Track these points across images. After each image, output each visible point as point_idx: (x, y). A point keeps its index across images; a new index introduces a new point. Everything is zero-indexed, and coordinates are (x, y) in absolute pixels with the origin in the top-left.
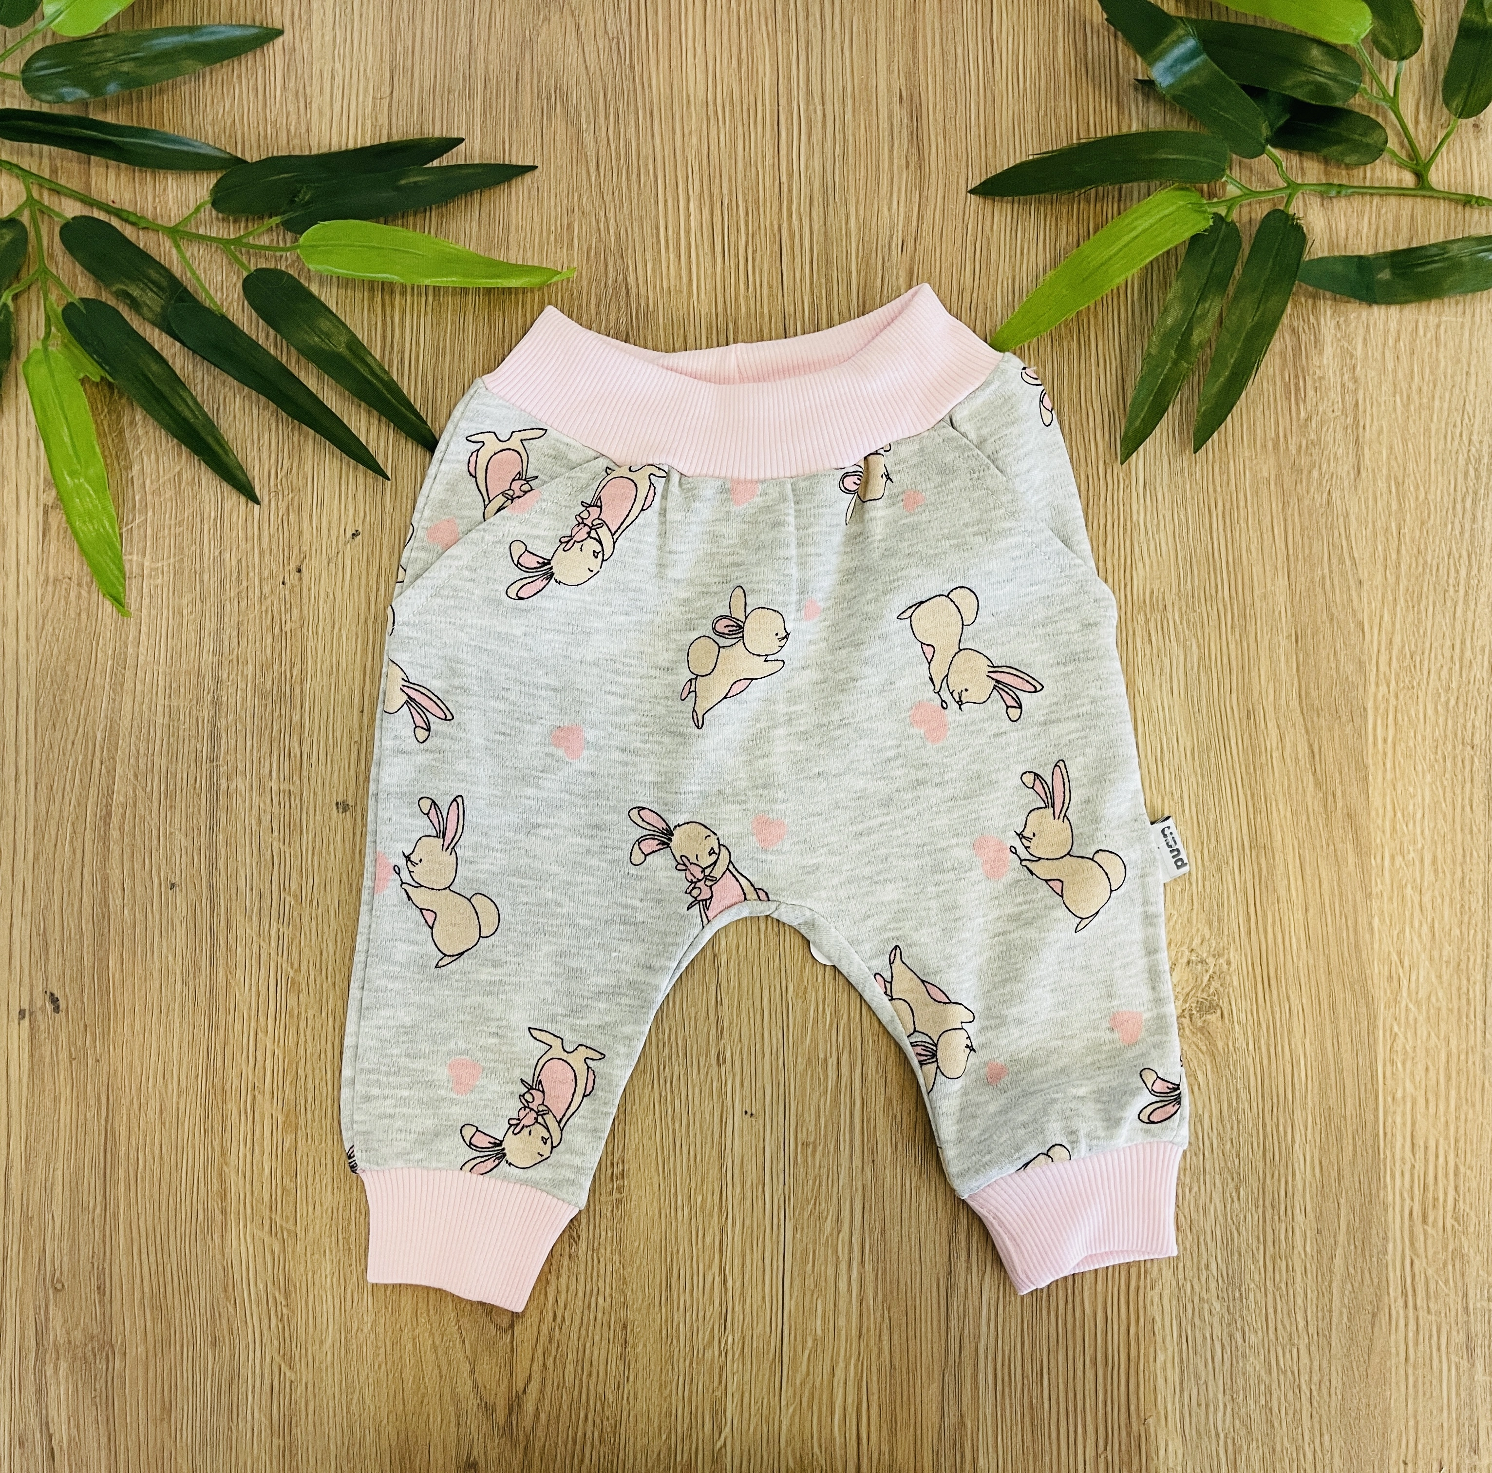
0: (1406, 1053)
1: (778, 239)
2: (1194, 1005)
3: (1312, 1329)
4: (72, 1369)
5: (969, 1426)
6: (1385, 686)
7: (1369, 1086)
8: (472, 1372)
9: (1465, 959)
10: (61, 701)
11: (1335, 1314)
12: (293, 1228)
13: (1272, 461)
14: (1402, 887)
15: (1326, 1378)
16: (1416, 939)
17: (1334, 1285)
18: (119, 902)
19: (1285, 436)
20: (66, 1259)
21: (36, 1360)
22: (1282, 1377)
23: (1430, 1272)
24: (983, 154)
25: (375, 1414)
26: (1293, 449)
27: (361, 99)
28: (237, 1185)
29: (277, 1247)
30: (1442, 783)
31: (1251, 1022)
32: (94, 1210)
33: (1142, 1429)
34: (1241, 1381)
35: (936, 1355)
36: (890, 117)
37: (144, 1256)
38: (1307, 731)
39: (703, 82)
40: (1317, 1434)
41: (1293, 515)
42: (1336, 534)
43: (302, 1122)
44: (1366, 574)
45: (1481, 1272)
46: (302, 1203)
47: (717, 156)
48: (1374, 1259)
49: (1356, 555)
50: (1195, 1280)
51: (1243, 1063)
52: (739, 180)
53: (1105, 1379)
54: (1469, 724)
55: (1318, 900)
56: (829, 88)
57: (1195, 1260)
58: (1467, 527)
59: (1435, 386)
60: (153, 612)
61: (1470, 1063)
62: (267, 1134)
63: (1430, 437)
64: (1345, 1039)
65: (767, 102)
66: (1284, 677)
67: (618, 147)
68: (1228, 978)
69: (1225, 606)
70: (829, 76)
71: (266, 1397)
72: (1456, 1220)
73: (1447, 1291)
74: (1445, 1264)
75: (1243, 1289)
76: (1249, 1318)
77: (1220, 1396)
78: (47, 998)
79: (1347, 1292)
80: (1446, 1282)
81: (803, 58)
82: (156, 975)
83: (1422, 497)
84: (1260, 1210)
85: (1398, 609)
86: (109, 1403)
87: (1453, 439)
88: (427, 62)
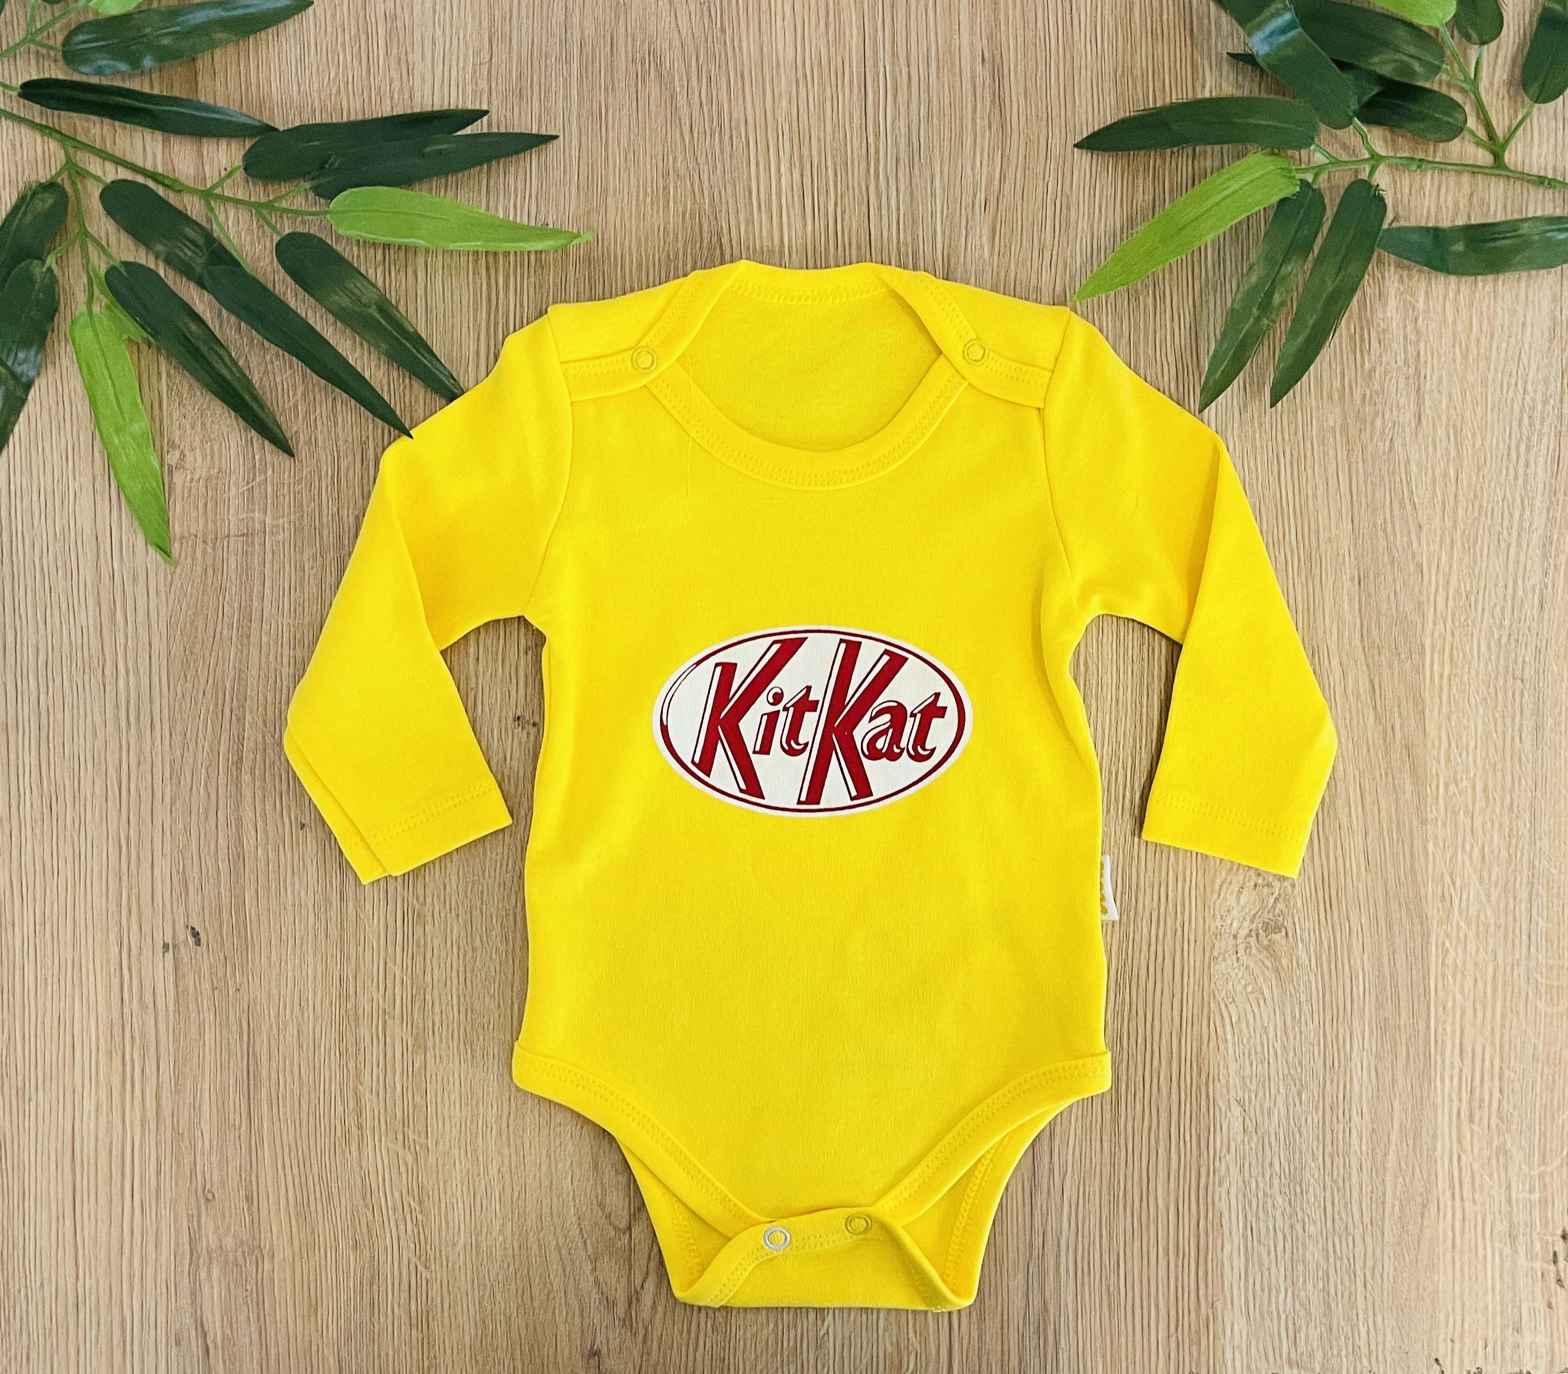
0: (1456, 967)
1: (865, 200)
2: (1260, 926)
3: (1366, 1219)
4: (224, 1271)
5: (1052, 1312)
6: (1442, 624)
7: (1422, 998)
8: (594, 1269)
9: (1511, 878)
10: (192, 653)
11: (1388, 1205)
12: (423, 1141)
13: (1337, 410)
14: (1455, 814)
15: (1379, 1264)
16: (1467, 862)
17: (1387, 1179)
18: (252, 841)
19: (1351, 387)
20: (215, 1172)
21: (190, 1264)
22: (1338, 1263)
23: (1476, 1167)
24: (1063, 113)
25: (505, 1309)
26: (1358, 398)
27: (461, 65)
28: (370, 1101)
29: (410, 1160)
30: (1493, 715)
31: (1313, 940)
32: (239, 1128)
33: (1210, 1312)
34: (1301, 1268)
35: (1021, 1250)
36: (973, 77)
37: (288, 1168)
38: (1368, 666)
39: (792, 45)
40: (1371, 1313)
41: (1357, 462)
42: (1398, 479)
43: (430, 1044)
44: (1425, 518)
45: (1523, 1166)
46: (432, 1118)
47: (806, 117)
48: (1425, 1156)
49: (1416, 500)
50: (1260, 1179)
51: (1306, 978)
52: (828, 141)
53: (1176, 1266)
54: (1520, 660)
55: (1377, 826)
56: (914, 51)
57: (1260, 1160)
58: (1521, 472)
59: (1492, 338)
60: (276, 567)
61: (1515, 975)
62: (398, 1054)
63: (1487, 386)
64: (1401, 955)
65: (855, 64)
66: (1347, 616)
67: (710, 110)
68: (1292, 899)
69: (1292, 550)
70: (914, 38)
71: (404, 1295)
72: (1501, 1118)
73: (1490, 1183)
74: (1489, 1159)
75: (1304, 1184)
76: (1309, 1211)
77: (1282, 1282)
78: (189, 932)
79: (1399, 1186)
80: (1491, 1176)
81: (888, 20)
82: (290, 909)
83: (1478, 444)
84: (1320, 1113)
85: (1455, 550)
86: (260, 1303)
87: (1508, 388)
88: (524, 27)
